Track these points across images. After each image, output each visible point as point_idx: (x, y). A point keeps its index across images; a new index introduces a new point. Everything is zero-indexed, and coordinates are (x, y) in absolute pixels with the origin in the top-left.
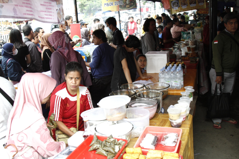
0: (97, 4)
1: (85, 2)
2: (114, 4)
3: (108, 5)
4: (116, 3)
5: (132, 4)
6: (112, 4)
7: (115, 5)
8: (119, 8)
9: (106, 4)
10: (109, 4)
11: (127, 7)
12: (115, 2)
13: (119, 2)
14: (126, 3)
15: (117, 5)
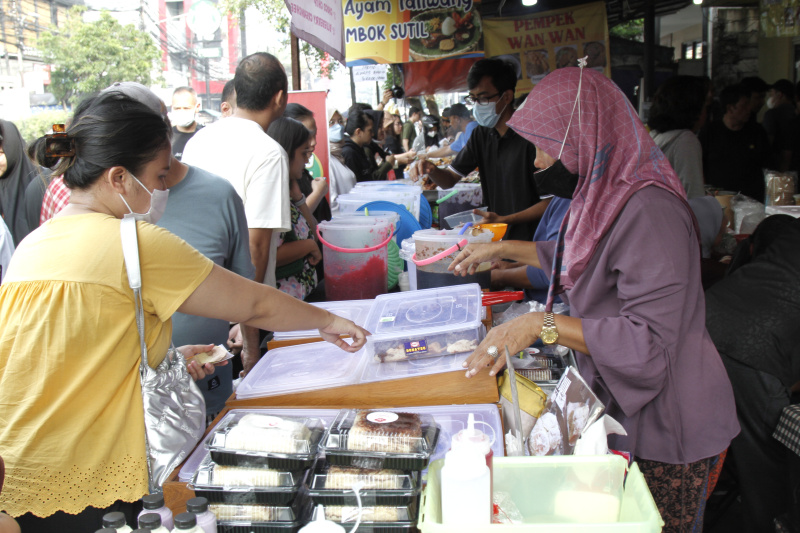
0: (126, 73)
1: (79, 66)
2: (388, 33)
3: (361, 34)
4: (397, 30)
5: (466, 36)
6: (380, 34)
7: (394, 37)
8: (410, 50)
9: (354, 30)
10: (366, 32)
11: (441, 47)
12: (394, 26)
13: (411, 25)
14: (439, 30)
15: (403, 36)
